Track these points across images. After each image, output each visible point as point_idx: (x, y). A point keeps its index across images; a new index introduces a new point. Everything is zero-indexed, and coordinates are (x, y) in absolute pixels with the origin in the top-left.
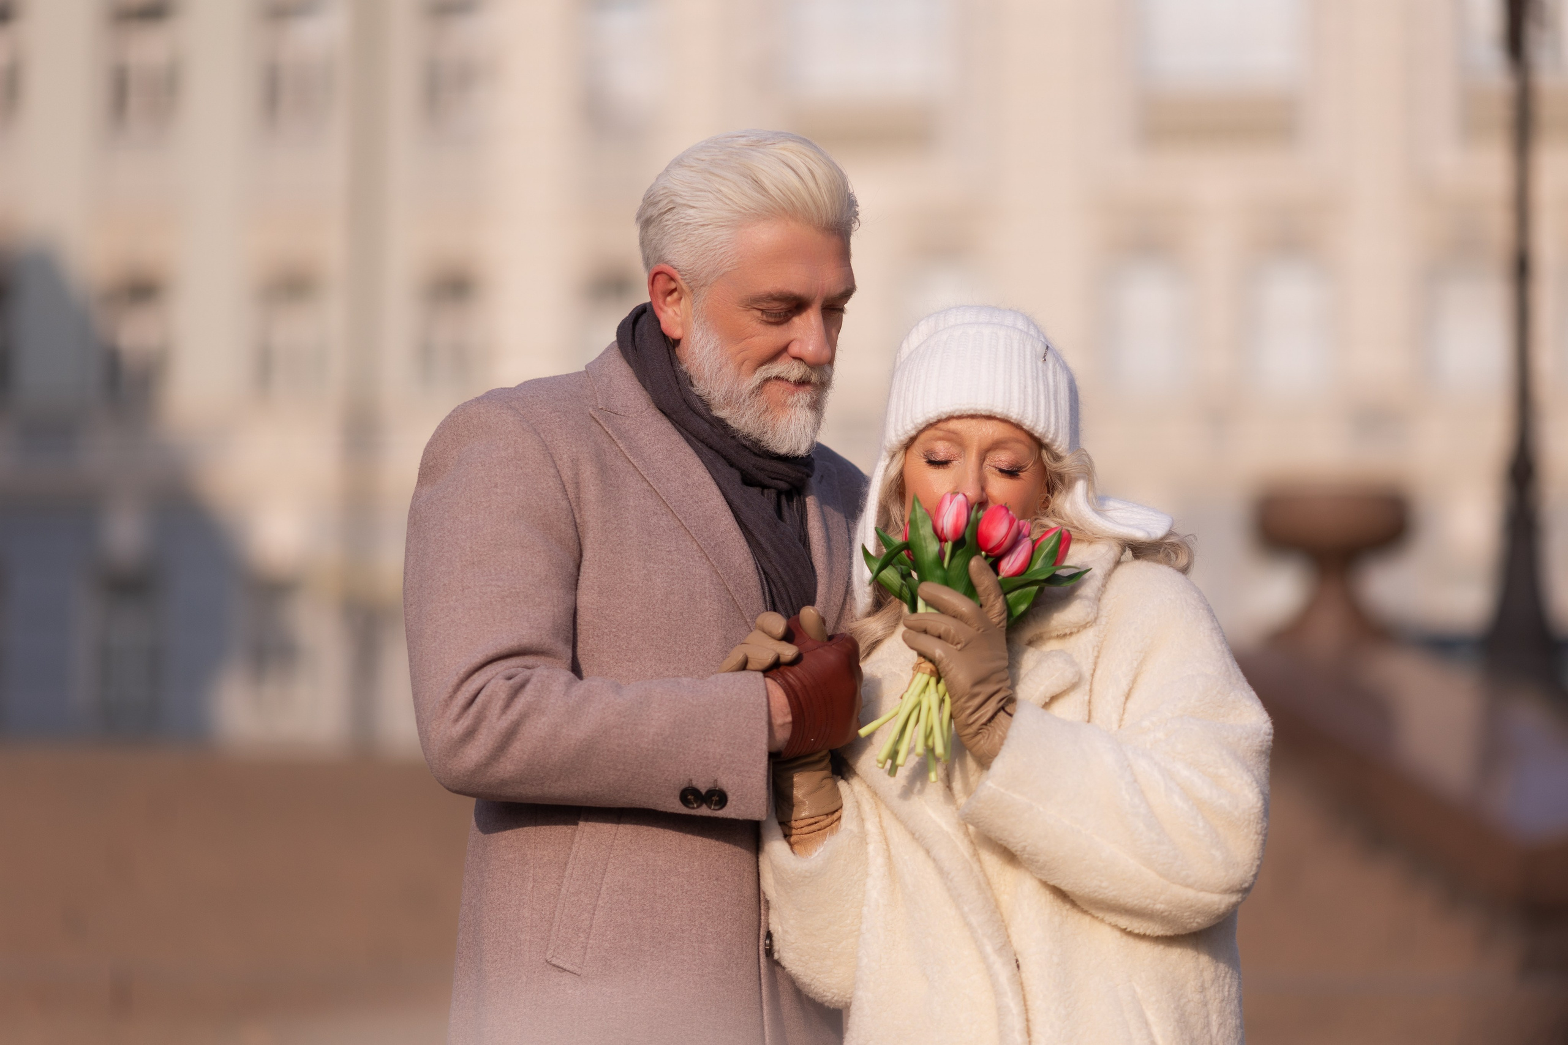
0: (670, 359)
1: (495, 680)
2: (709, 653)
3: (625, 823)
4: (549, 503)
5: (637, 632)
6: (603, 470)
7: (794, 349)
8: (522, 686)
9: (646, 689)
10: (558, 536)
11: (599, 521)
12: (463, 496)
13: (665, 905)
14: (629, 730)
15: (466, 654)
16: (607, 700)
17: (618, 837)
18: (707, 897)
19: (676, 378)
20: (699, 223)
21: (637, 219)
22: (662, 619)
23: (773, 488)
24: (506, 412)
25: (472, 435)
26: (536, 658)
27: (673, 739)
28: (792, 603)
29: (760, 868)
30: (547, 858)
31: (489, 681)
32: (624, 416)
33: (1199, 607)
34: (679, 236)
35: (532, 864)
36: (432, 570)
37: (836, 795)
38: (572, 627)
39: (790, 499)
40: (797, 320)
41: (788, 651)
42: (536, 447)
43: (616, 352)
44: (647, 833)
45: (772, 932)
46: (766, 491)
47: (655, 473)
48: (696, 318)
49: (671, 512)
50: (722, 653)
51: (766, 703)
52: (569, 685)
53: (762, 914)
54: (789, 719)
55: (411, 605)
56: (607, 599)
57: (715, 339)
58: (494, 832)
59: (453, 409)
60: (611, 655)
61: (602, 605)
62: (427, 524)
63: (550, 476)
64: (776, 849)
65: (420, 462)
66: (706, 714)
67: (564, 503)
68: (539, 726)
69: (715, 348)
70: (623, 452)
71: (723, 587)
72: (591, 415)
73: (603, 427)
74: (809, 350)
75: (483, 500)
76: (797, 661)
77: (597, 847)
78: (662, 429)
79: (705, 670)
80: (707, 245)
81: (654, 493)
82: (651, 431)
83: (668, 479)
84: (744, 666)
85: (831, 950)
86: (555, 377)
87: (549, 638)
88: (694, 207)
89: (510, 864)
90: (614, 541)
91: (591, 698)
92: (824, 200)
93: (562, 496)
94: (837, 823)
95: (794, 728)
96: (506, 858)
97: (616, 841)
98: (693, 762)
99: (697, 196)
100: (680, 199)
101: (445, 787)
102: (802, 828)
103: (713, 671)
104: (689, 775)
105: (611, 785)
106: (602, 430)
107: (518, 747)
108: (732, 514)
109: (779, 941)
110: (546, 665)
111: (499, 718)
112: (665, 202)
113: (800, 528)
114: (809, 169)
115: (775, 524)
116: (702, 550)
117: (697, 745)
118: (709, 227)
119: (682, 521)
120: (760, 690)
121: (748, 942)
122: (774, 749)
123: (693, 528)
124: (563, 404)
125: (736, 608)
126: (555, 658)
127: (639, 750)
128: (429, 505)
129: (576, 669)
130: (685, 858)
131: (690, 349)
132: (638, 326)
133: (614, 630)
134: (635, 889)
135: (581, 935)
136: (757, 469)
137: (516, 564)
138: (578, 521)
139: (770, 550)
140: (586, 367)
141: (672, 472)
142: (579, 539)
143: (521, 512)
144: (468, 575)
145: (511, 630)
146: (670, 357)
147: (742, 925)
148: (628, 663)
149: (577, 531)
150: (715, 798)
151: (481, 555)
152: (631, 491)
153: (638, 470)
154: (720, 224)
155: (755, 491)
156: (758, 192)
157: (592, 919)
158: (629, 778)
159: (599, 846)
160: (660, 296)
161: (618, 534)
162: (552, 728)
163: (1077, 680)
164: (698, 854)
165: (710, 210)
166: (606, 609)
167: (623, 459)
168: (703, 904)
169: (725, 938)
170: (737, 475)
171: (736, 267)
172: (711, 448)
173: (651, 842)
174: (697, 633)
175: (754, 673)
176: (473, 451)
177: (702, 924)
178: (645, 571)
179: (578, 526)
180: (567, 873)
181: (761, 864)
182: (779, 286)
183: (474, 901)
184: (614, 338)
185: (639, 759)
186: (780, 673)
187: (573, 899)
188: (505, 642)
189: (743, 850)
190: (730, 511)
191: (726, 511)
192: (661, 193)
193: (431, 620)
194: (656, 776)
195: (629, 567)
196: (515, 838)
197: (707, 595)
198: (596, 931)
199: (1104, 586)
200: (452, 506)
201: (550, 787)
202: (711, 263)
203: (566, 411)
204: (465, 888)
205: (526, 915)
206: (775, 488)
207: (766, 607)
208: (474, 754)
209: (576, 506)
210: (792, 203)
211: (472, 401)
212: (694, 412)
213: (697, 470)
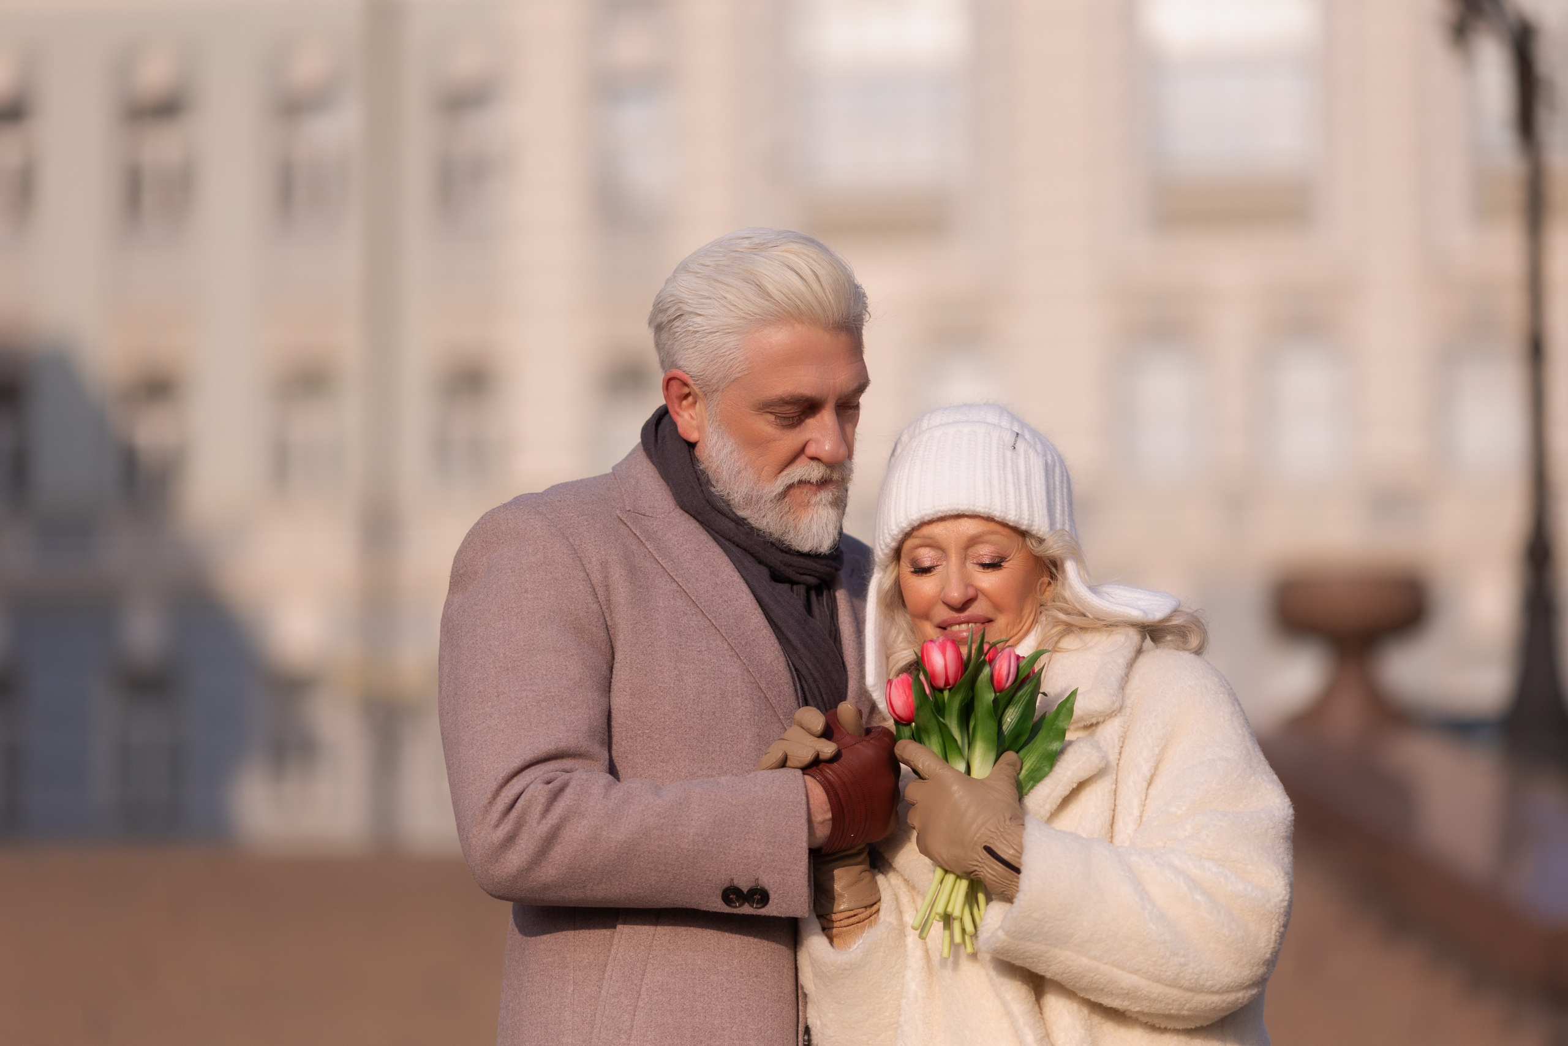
0: (692, 461)
1: (534, 785)
2: (742, 752)
3: (663, 924)
4: (580, 607)
5: (670, 732)
6: (633, 571)
7: (811, 450)
8: (561, 790)
9: (685, 789)
10: (590, 639)
11: (629, 623)
12: (494, 603)
13: (705, 1004)
14: (669, 831)
15: (504, 759)
16: (647, 802)
17: (656, 937)
18: (747, 994)
19: (698, 479)
20: (707, 331)
21: (650, 323)
22: (695, 719)
23: (801, 584)
24: (533, 517)
25: (501, 541)
26: (574, 761)
27: (713, 839)
28: (823, 699)
29: (798, 962)
30: (587, 961)
31: (528, 786)
32: (652, 517)
33: (1219, 692)
34: (688, 343)
35: (572, 967)
36: (466, 677)
37: (875, 889)
38: (607, 729)
39: (819, 594)
40: (811, 422)
41: (828, 749)
42: (565, 551)
43: (641, 453)
44: (686, 933)
45: (810, 1026)
46: (795, 587)
47: (684, 573)
48: (711, 422)
49: (700, 612)
50: (756, 750)
51: (806, 801)
52: (608, 787)
53: (800, 1010)
54: (829, 815)
55: (448, 713)
56: (639, 701)
57: (731, 443)
58: (532, 936)
59: (481, 516)
60: (644, 756)
61: (634, 707)
62: (459, 631)
63: (580, 580)
64: (816, 945)
65: (451, 570)
66: (746, 813)
67: (595, 607)
68: (579, 829)
69: (731, 453)
70: (652, 554)
71: (754, 685)
72: (618, 517)
73: (631, 529)
74: (825, 450)
75: (514, 605)
76: (836, 758)
77: (636, 948)
78: (690, 529)
79: (739, 769)
80: (716, 352)
81: (684, 593)
82: (679, 532)
83: (697, 579)
84: (783, 764)
85: (870, 1042)
86: (582, 481)
87: (586, 740)
88: (700, 315)
89: (549, 967)
90: (645, 642)
91: (630, 800)
92: (830, 302)
93: (592, 600)
94: (875, 915)
95: (833, 824)
96: (545, 961)
97: (655, 942)
98: (734, 861)
99: (702, 304)
100: (687, 306)
101: (488, 893)
102: (841, 920)
103: (747, 769)
104: (731, 875)
105: (653, 886)
106: (630, 532)
107: (559, 851)
108: (762, 612)
109: (817, 1035)
110: (584, 768)
111: (539, 823)
112: (673, 309)
113: (830, 623)
114: (813, 271)
115: (805, 621)
116: (733, 649)
117: (737, 845)
118: (717, 334)
119: (712, 620)
120: (800, 788)
121: (789, 1038)
122: (815, 846)
123: (723, 627)
124: (590, 507)
125: (768, 705)
126: (593, 760)
127: (680, 851)
128: (461, 613)
129: (613, 770)
130: (724, 956)
131: (707, 452)
132: (660, 428)
133: (647, 731)
134: (674, 988)
135: (623, 1036)
136: (784, 565)
137: (550, 668)
138: (609, 623)
139: (800, 646)
140: (613, 468)
141: (701, 572)
142: (611, 642)
143: (553, 617)
144: (503, 681)
145: (547, 733)
146: (691, 459)
147: (783, 1022)
148: (661, 764)
149: (609, 634)
150: (757, 897)
151: (515, 661)
152: (661, 592)
153: (667, 571)
154: (727, 331)
155: (784, 587)
156: (763, 298)
157: (633, 1020)
158: (671, 879)
159: (638, 947)
160: (675, 400)
161: (649, 636)
162: (592, 831)
163: (1104, 766)
164: (737, 952)
165: (716, 318)
166: (639, 711)
167: (652, 560)
168: (742, 1001)
169: (766, 1035)
170: (765, 571)
171: (747, 372)
172: (738, 546)
173: (689, 941)
174: (730, 731)
175: (793, 770)
176: (502, 557)
177: (742, 1021)
178: (676, 672)
179: (610, 629)
180: (606, 975)
181: (799, 958)
182: (790, 389)
183: (511, 1005)
184: (638, 440)
185: (680, 859)
186: (819, 770)
187: (613, 1001)
188: (542, 746)
189: (782, 947)
190: (760, 609)
191: (756, 609)
192: (669, 300)
193: (468, 727)
194: (698, 876)
195: (660, 668)
196: (553, 941)
197: (739, 693)
198: (637, 1032)
199: (1127, 675)
200: (484, 613)
201: (592, 890)
202: (722, 369)
203: (594, 514)
204: (503, 991)
205: (568, 1018)
206: (804, 584)
207: (799, 703)
208: (515, 859)
209: (607, 609)
210: (798, 306)
211: (500, 507)
212: (719, 512)
213: (726, 569)
